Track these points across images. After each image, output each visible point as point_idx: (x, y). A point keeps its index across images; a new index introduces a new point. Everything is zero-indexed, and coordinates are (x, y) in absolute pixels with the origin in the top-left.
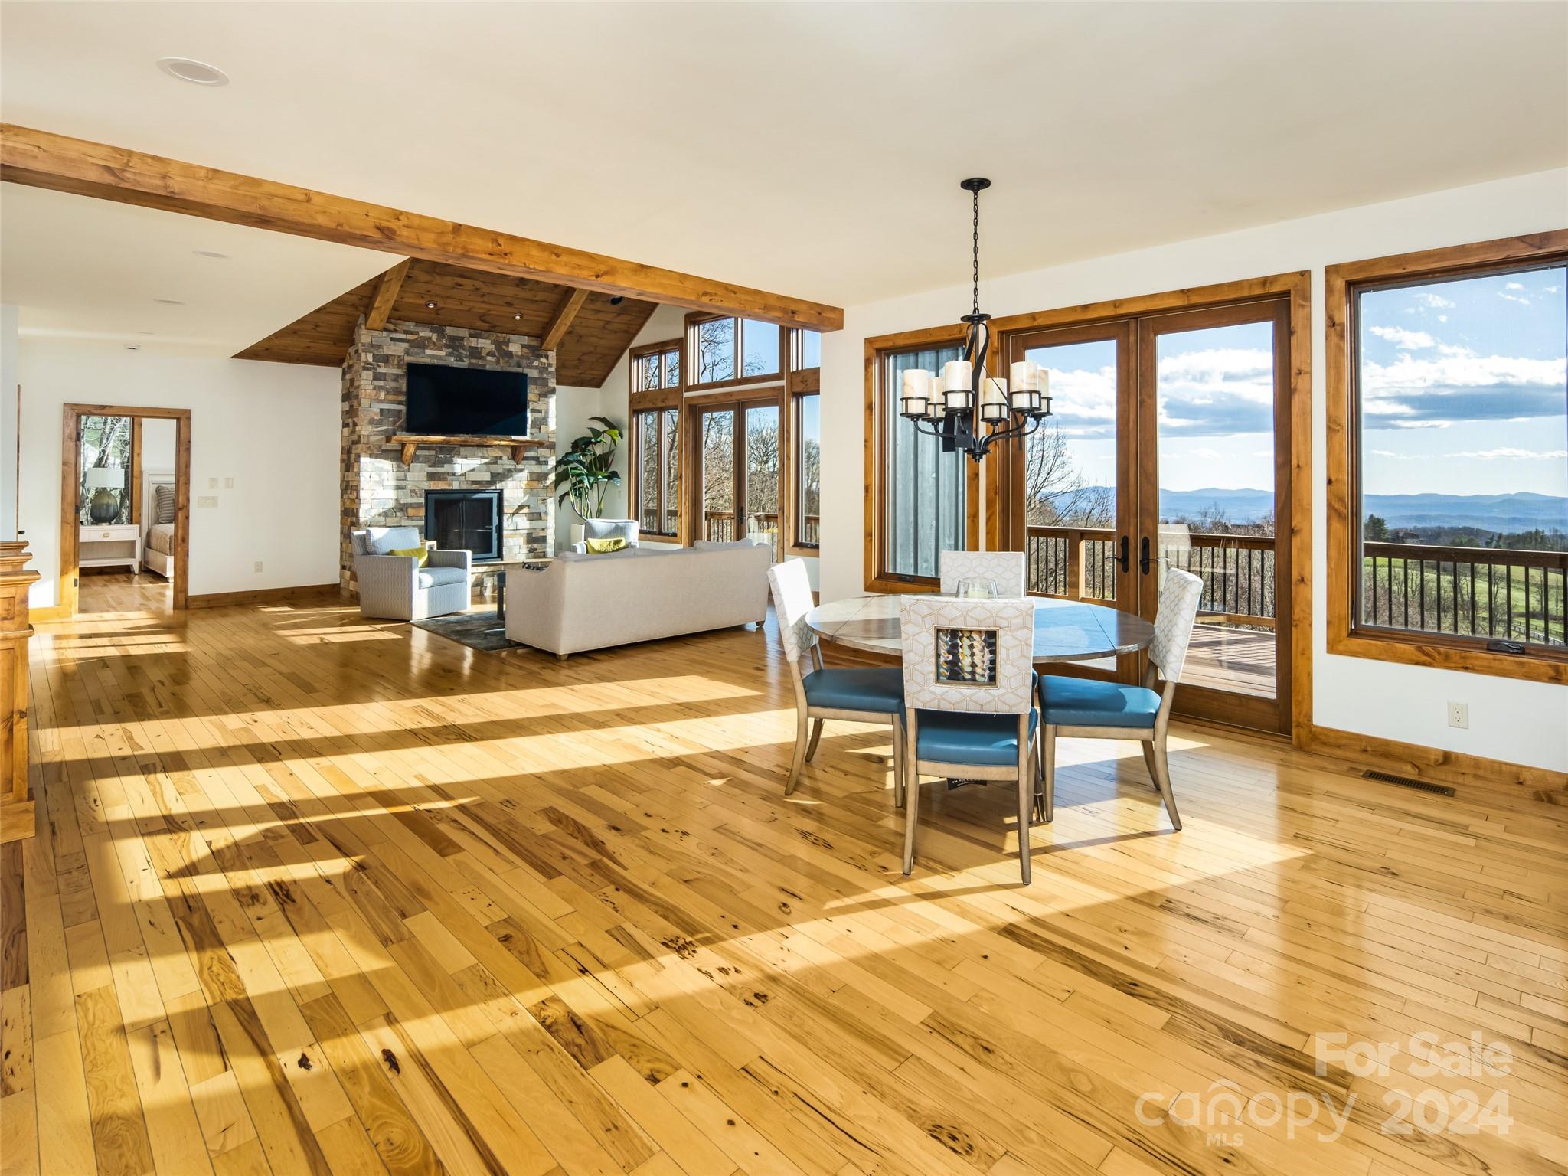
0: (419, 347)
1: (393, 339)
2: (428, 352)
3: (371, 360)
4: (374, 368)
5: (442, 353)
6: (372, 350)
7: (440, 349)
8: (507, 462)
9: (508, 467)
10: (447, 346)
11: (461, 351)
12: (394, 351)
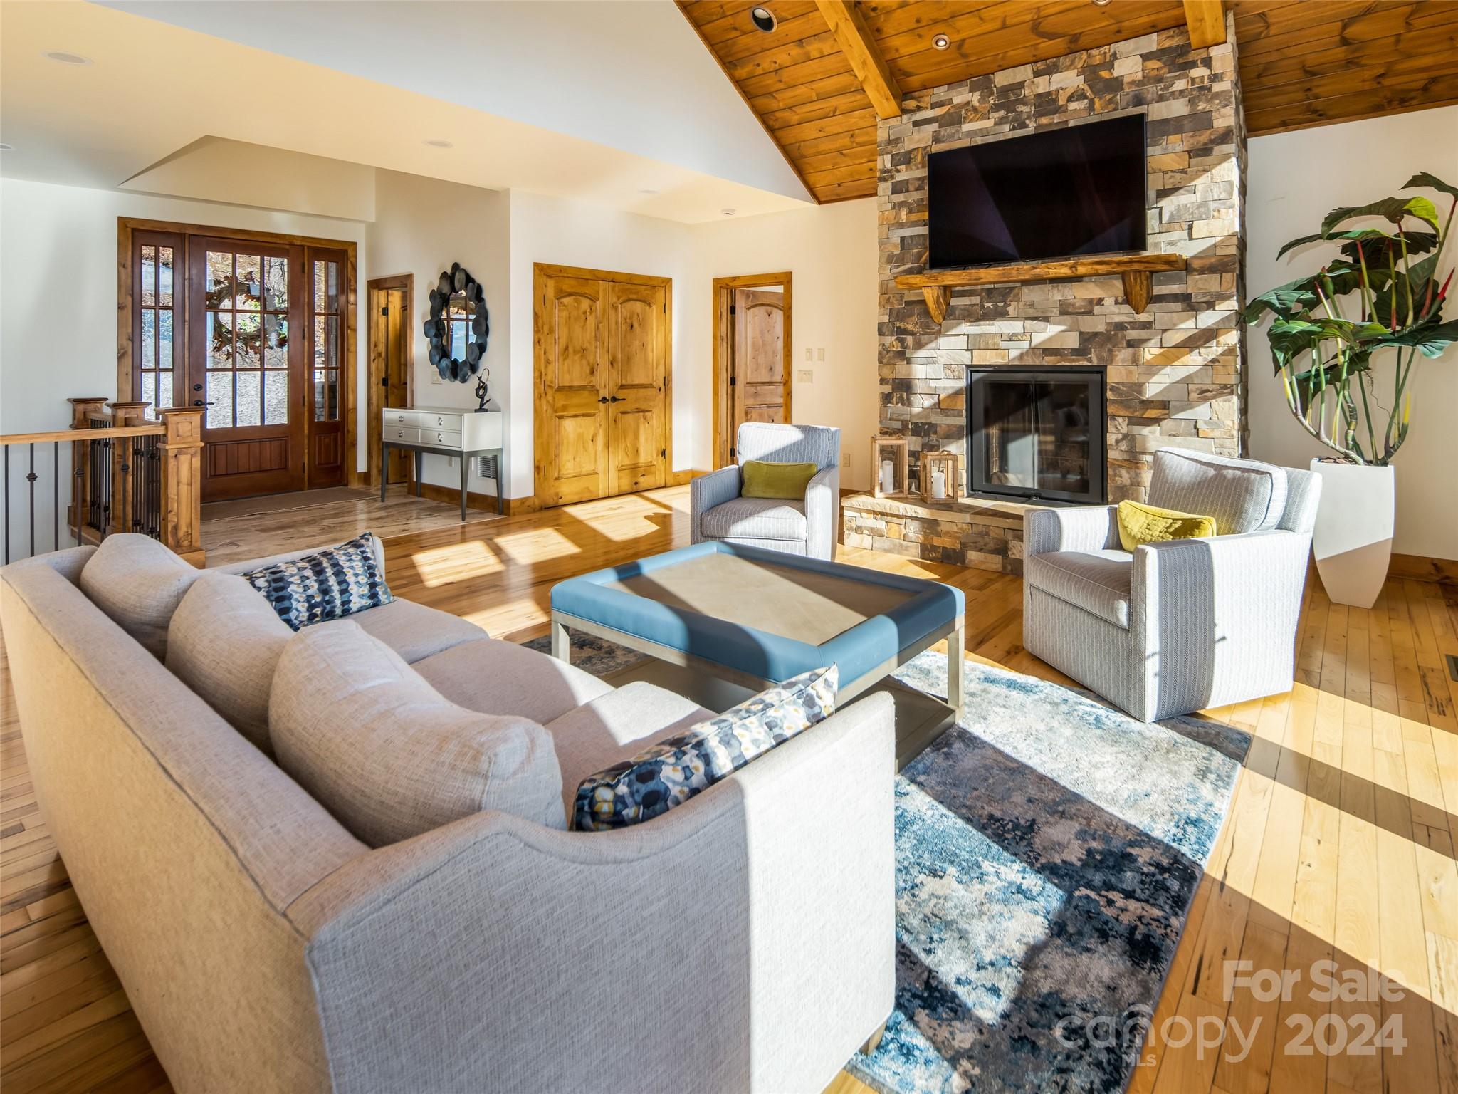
0: (952, 124)
1: (916, 124)
2: (966, 127)
3: (888, 166)
4: (892, 177)
5: (988, 123)
6: (889, 148)
7: (985, 117)
8: (1115, 309)
9: (1117, 319)
10: (996, 108)
11: (1021, 108)
12: (919, 141)
